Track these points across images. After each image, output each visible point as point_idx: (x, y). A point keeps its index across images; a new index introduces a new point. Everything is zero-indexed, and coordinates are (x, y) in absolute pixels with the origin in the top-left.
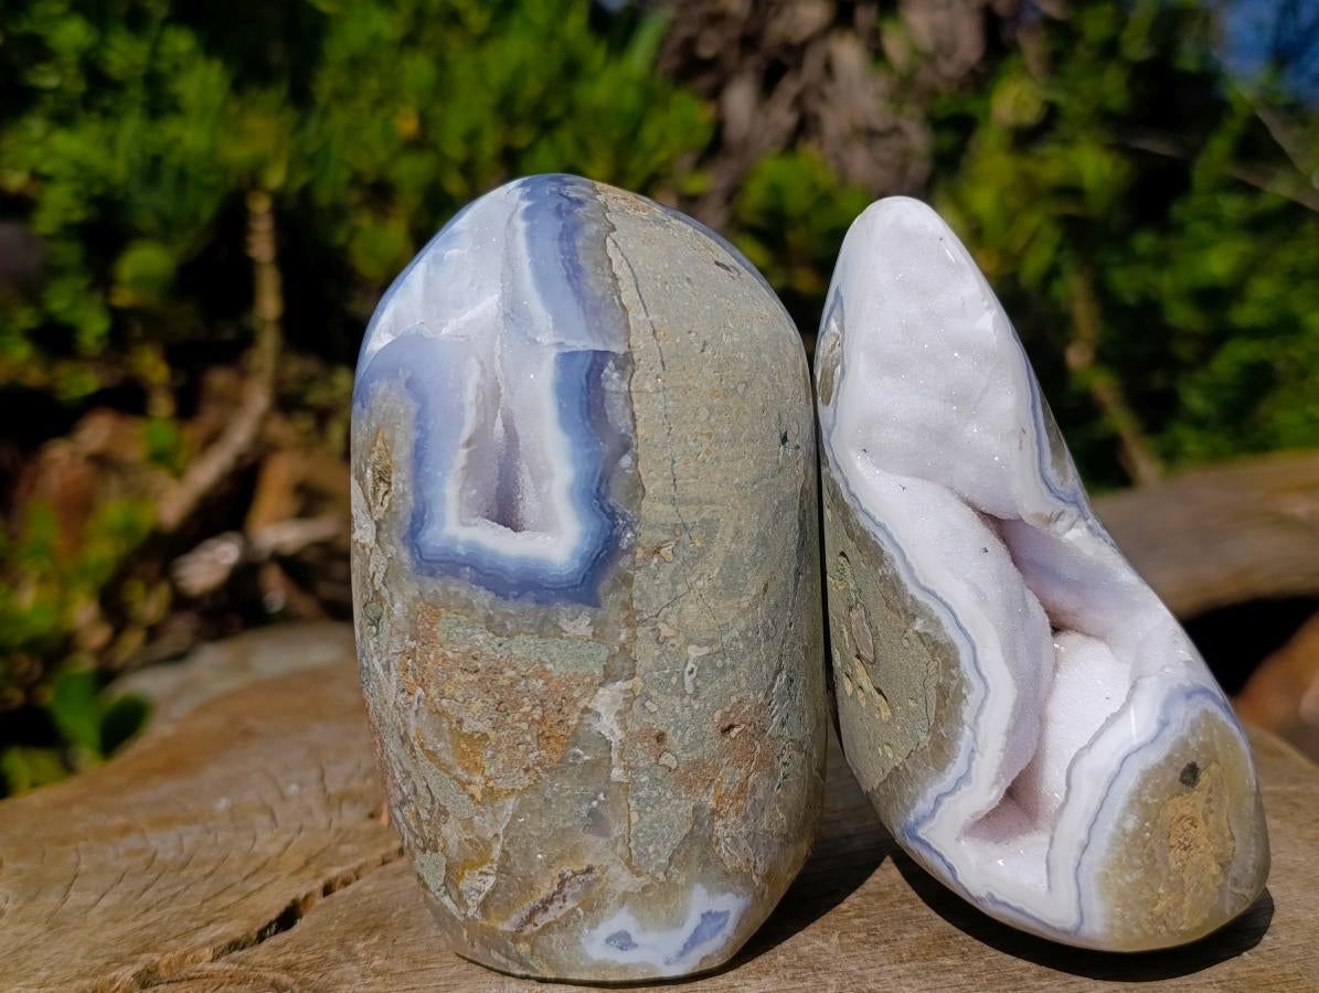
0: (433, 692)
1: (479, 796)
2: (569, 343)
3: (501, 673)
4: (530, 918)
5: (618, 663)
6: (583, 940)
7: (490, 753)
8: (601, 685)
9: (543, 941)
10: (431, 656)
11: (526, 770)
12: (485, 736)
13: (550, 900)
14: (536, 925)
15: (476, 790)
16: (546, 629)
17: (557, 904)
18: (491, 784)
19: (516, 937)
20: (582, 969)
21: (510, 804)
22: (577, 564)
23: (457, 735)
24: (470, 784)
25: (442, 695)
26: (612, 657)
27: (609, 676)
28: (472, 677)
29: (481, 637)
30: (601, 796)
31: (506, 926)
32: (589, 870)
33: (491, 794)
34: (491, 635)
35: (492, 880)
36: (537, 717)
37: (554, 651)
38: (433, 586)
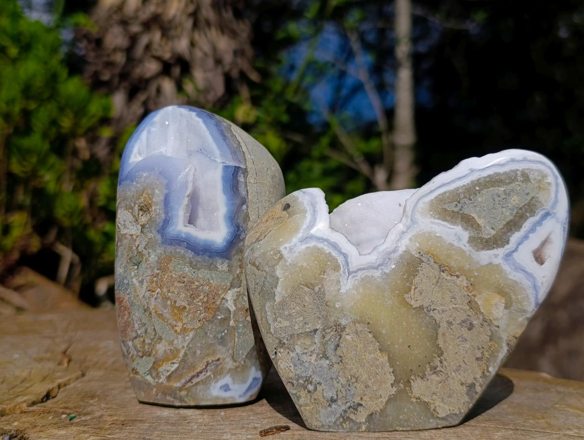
0: (165, 290)
1: (179, 331)
2: (227, 162)
3: (194, 283)
4: (190, 380)
5: (236, 281)
6: (211, 388)
7: (186, 314)
8: (229, 289)
9: (194, 390)
10: (166, 276)
11: (199, 321)
12: (185, 308)
13: (201, 372)
14: (192, 383)
15: (178, 329)
16: (212, 267)
17: (203, 373)
18: (185, 326)
19: (181, 389)
20: (208, 400)
21: (191, 334)
22: (225, 244)
23: (173, 306)
24: (176, 326)
25: (169, 291)
26: (234, 279)
27: (232, 286)
28: (182, 285)
29: (187, 269)
30: (226, 331)
31: (178, 385)
32: (218, 360)
33: (184, 330)
34: (191, 268)
35: (176, 366)
36: (205, 300)
37: (214, 275)
38: (170, 249)
